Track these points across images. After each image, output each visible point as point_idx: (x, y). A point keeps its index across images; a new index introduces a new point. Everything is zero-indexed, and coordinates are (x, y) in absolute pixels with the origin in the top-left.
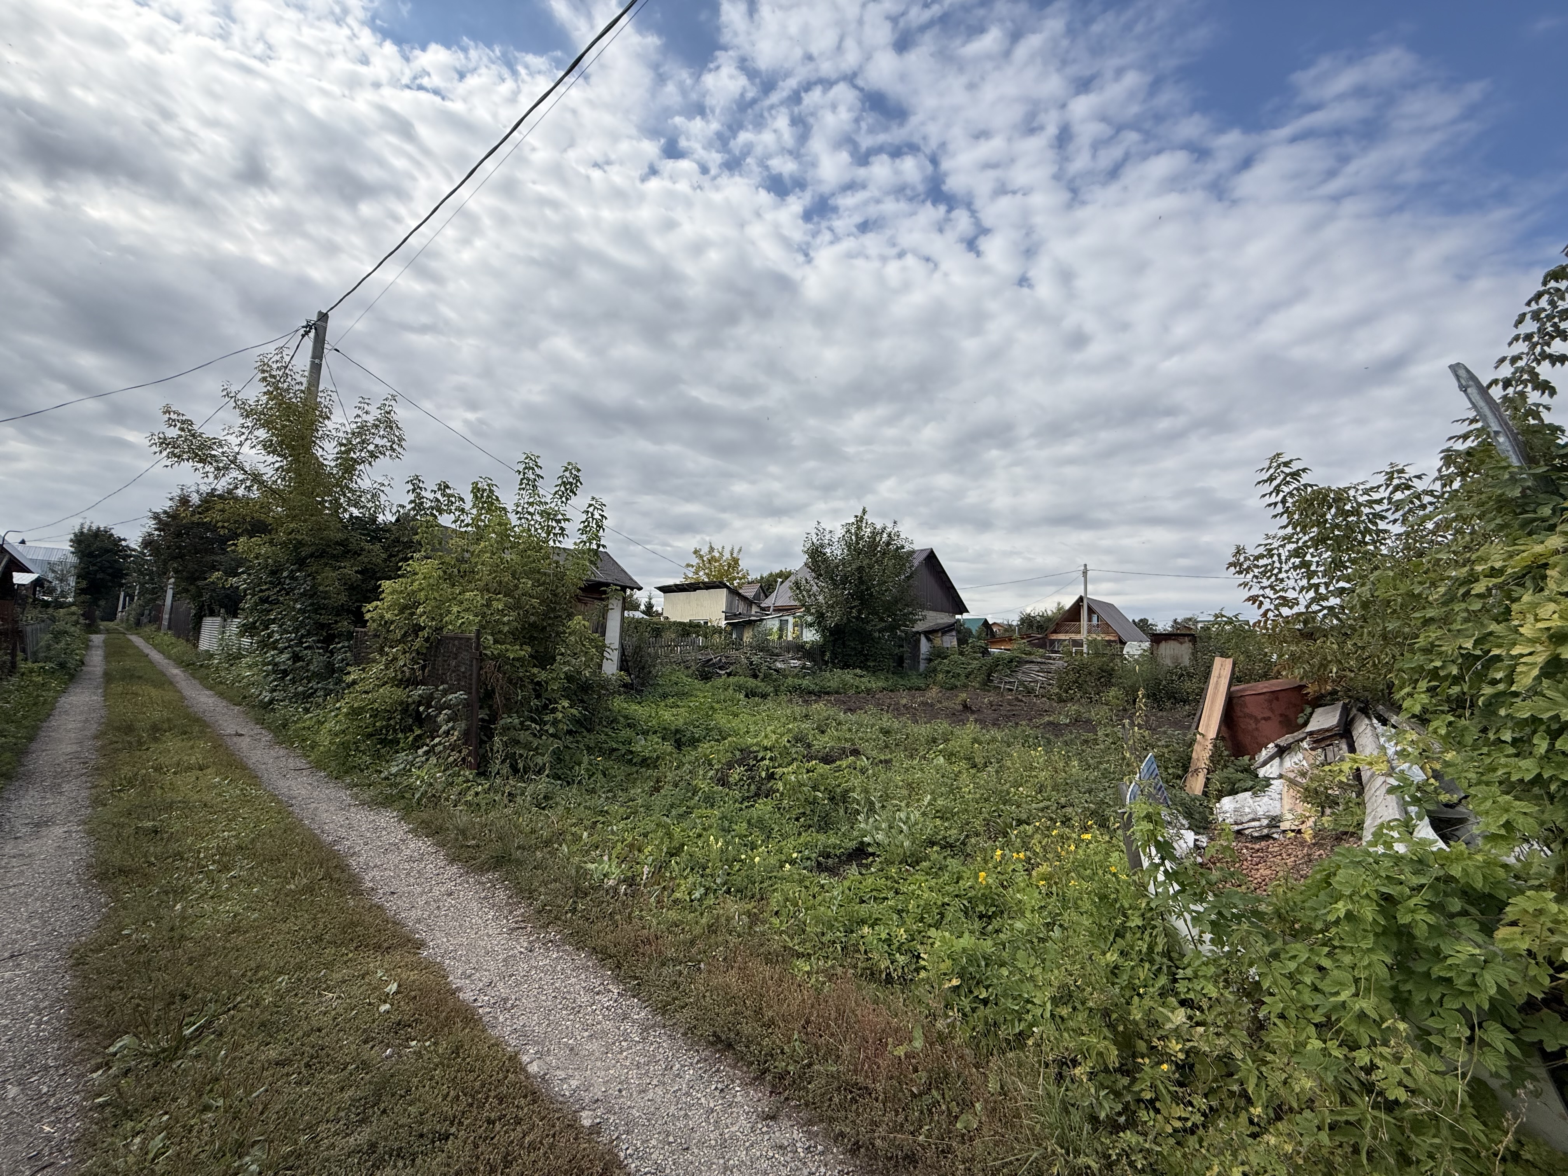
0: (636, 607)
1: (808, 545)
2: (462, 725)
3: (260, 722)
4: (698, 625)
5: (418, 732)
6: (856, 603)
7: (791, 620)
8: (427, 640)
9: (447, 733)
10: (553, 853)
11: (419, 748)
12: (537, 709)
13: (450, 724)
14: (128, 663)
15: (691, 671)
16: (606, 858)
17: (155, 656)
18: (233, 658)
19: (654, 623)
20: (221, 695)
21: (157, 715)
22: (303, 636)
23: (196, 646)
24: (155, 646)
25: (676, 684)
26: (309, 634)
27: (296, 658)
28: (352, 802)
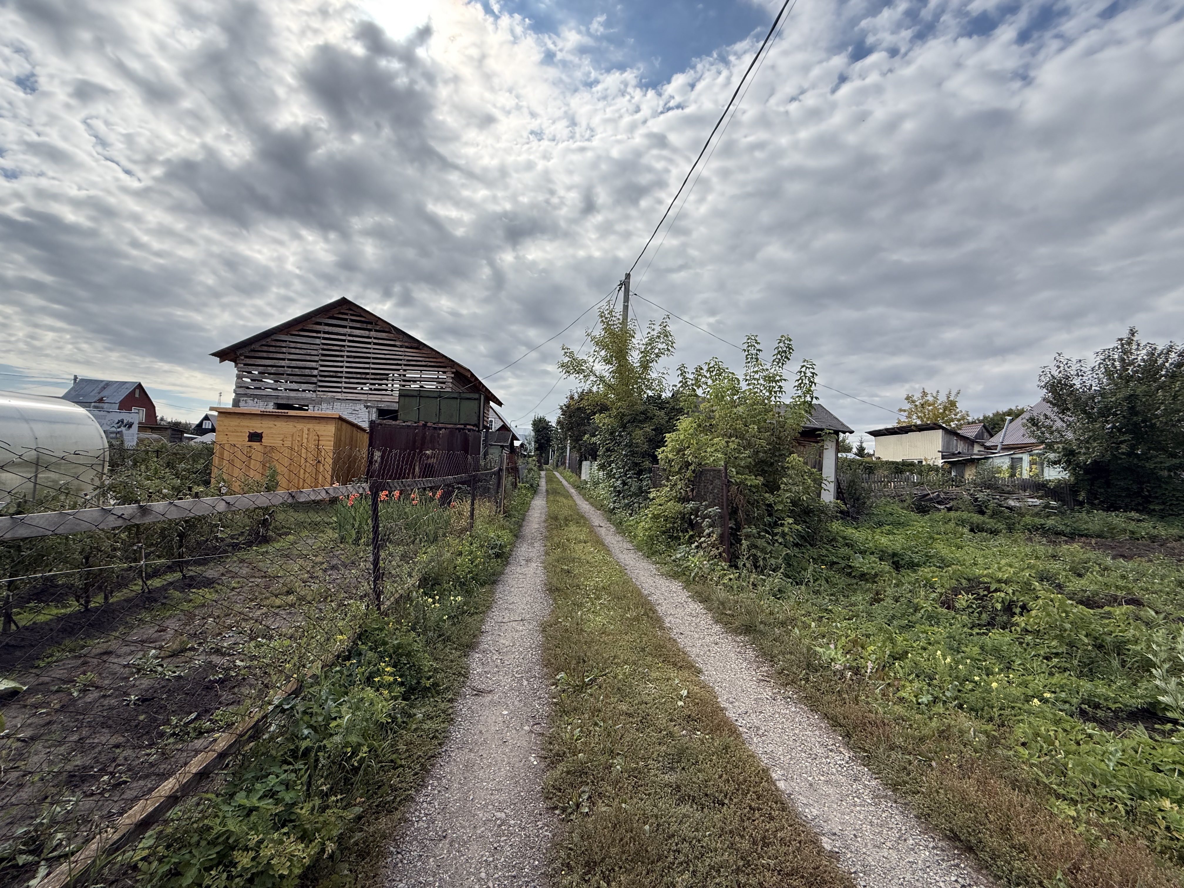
0: (849, 450)
1: (1045, 379)
2: (718, 530)
3: (609, 520)
4: (912, 464)
5: (691, 533)
6: (1127, 437)
7: (1026, 458)
8: (694, 471)
9: (709, 535)
10: (788, 633)
11: (692, 543)
12: (770, 524)
13: (711, 529)
14: (554, 486)
15: (906, 504)
16: (832, 646)
17: (565, 482)
18: (596, 484)
19: (867, 463)
20: (591, 504)
21: (566, 512)
22: (627, 471)
23: (580, 477)
24: (564, 477)
25: (891, 514)
26: (629, 470)
27: (624, 483)
28: (657, 573)
